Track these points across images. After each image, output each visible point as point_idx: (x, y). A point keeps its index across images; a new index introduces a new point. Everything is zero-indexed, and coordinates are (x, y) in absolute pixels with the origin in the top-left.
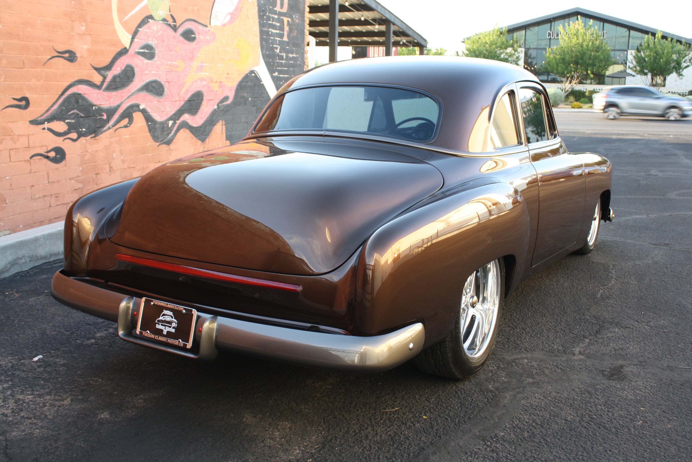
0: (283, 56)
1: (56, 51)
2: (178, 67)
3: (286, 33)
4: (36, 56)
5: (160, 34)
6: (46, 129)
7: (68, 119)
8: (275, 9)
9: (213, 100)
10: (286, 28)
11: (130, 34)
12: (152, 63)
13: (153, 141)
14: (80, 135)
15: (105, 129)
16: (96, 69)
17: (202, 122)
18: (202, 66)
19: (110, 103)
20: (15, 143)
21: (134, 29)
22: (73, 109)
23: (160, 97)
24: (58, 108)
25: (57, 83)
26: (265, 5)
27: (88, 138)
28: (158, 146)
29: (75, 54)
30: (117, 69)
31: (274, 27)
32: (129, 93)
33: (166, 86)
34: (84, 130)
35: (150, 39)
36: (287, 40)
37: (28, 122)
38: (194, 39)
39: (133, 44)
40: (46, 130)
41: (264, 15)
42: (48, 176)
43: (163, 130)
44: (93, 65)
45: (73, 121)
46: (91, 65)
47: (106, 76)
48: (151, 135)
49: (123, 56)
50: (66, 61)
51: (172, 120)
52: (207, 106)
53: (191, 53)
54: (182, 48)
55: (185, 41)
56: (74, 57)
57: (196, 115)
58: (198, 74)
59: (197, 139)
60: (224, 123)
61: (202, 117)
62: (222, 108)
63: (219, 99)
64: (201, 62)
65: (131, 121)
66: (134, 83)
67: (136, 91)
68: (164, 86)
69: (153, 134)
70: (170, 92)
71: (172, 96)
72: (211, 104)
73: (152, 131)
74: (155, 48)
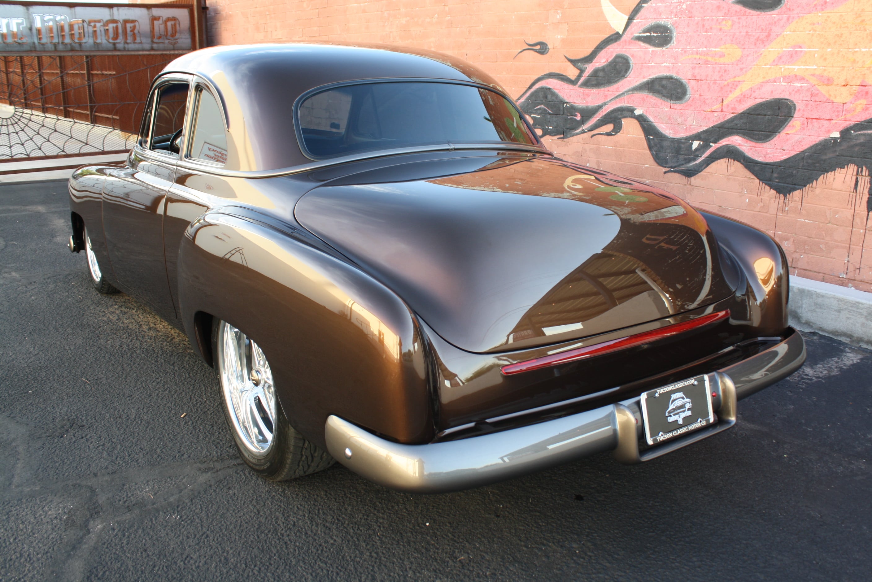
1: (526, 44)
2: (722, 56)
4: (507, 51)
5: (684, 7)
7: (534, 114)
9: (830, 120)
11: (626, 14)
12: (663, 51)
13: (656, 164)
14: (546, 133)
15: (577, 131)
16: (570, 61)
17: (784, 157)
18: (796, 52)
19: (587, 102)
21: (634, 6)
22: (540, 104)
23: (677, 102)
24: (524, 101)
25: (525, 76)
27: (556, 138)
28: (665, 173)
29: (547, 45)
30: (601, 61)
32: (617, 91)
33: (691, 87)
34: (551, 128)
35: (663, 16)
38: (776, 3)
39: (629, 27)
43: (678, 151)
44: (567, 56)
45: (539, 117)
46: (566, 57)
47: (583, 69)
48: (652, 154)
49: (611, 43)
50: (536, 54)
51: (699, 139)
52: (804, 129)
53: (762, 30)
54: (739, 23)
55: (748, 11)
56: (546, 49)
57: (764, 143)
58: (781, 68)
59: (764, 184)
60: (865, 172)
61: (784, 148)
62: (862, 140)
63: (850, 121)
64: (794, 47)
65: (618, 128)
66: (628, 79)
67: (629, 91)
68: (687, 86)
69: (657, 154)
70: (700, 95)
71: (704, 102)
72: (820, 128)
73: (655, 149)
74: (672, 28)
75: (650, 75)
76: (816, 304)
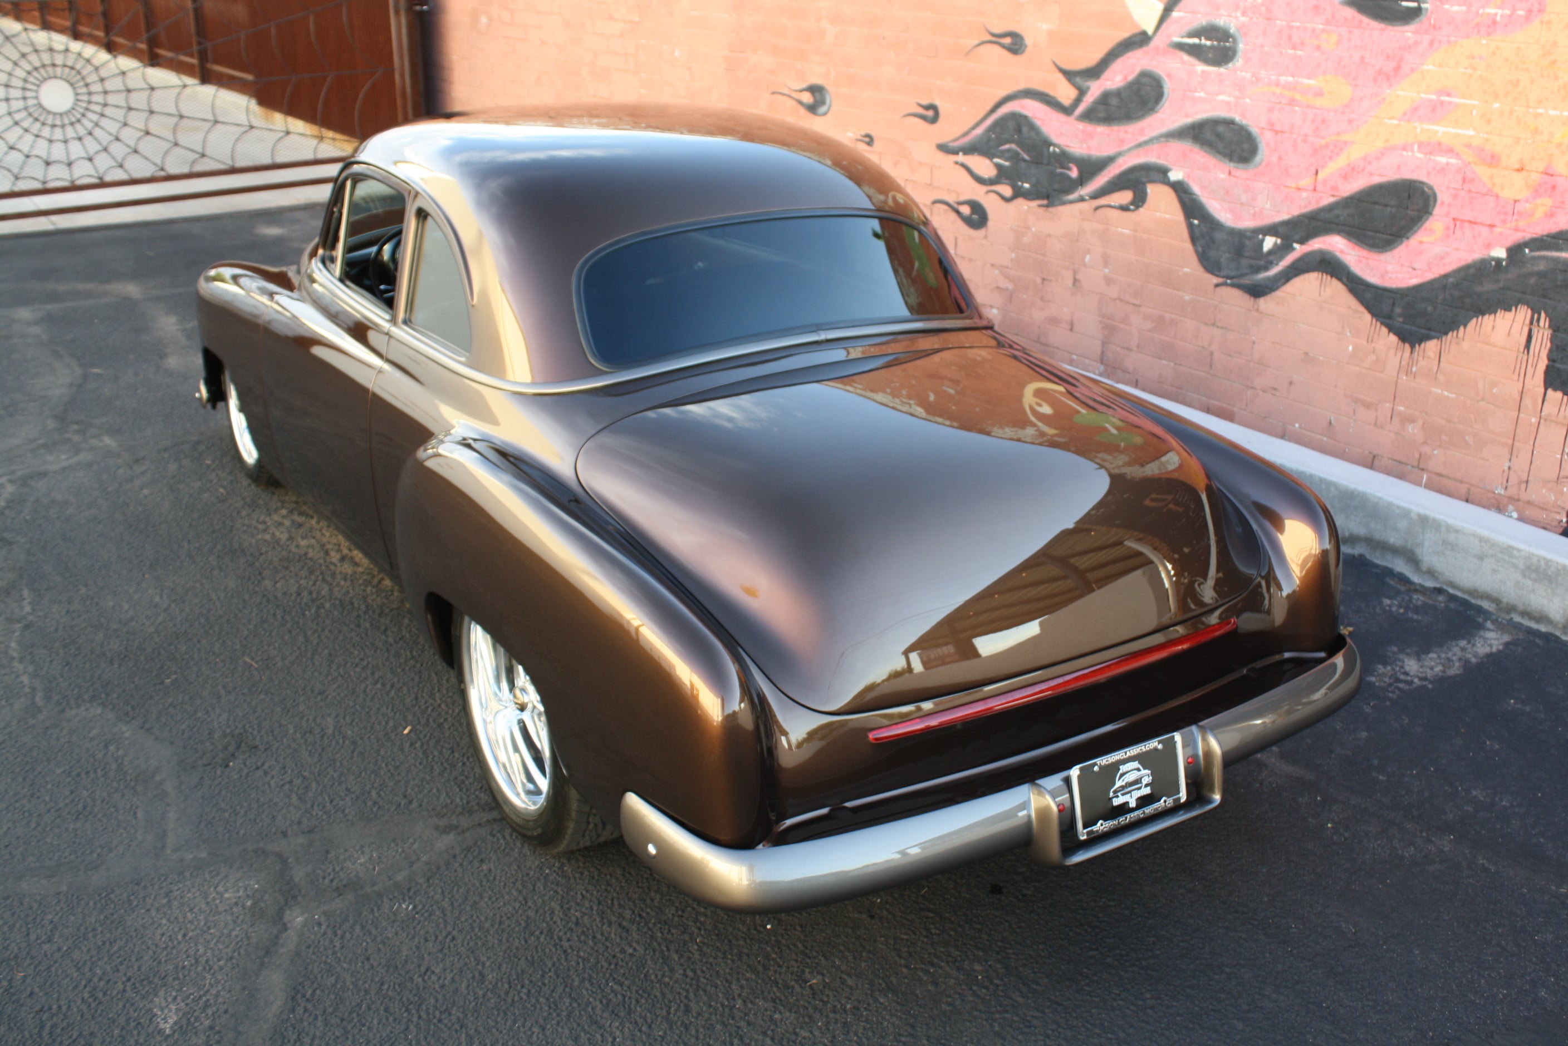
1: (987, 32)
2: (1319, 94)
4: (955, 40)
6: (960, 164)
7: (998, 157)
9: (1492, 226)
12: (1220, 74)
13: (1201, 269)
14: (1018, 193)
15: (1072, 197)
16: (1061, 72)
17: (1414, 281)
19: (1089, 148)
20: (914, 172)
22: (1008, 142)
23: (1241, 165)
24: (980, 134)
25: (985, 89)
27: (1034, 204)
28: (1217, 285)
29: (1023, 38)
30: (1116, 78)
32: (1140, 135)
33: (1265, 141)
35: (1222, 12)
37: (934, 146)
38: (1419, 13)
39: (1165, 25)
40: (960, 167)
42: (956, 242)
43: (1239, 251)
44: (1058, 63)
45: (1007, 164)
46: (1054, 63)
47: (1084, 89)
48: (1196, 252)
49: (1133, 50)
50: (1004, 51)
51: (1275, 235)
52: (1448, 237)
53: (1388, 57)
54: (1350, 40)
55: (1366, 20)
56: (1021, 45)
57: (1382, 252)
58: (1415, 128)
59: (1378, 324)
60: (1544, 321)
61: (1416, 266)
62: (1541, 267)
63: (1524, 231)
64: (1440, 93)
65: (1140, 200)
66: (1159, 115)
67: (1162, 136)
68: (1258, 140)
69: (1203, 251)
70: (1280, 158)
71: (1287, 171)
72: (1474, 237)
73: (1202, 243)
74: (1237, 35)
75: (1196, 113)
76: (1445, 542)
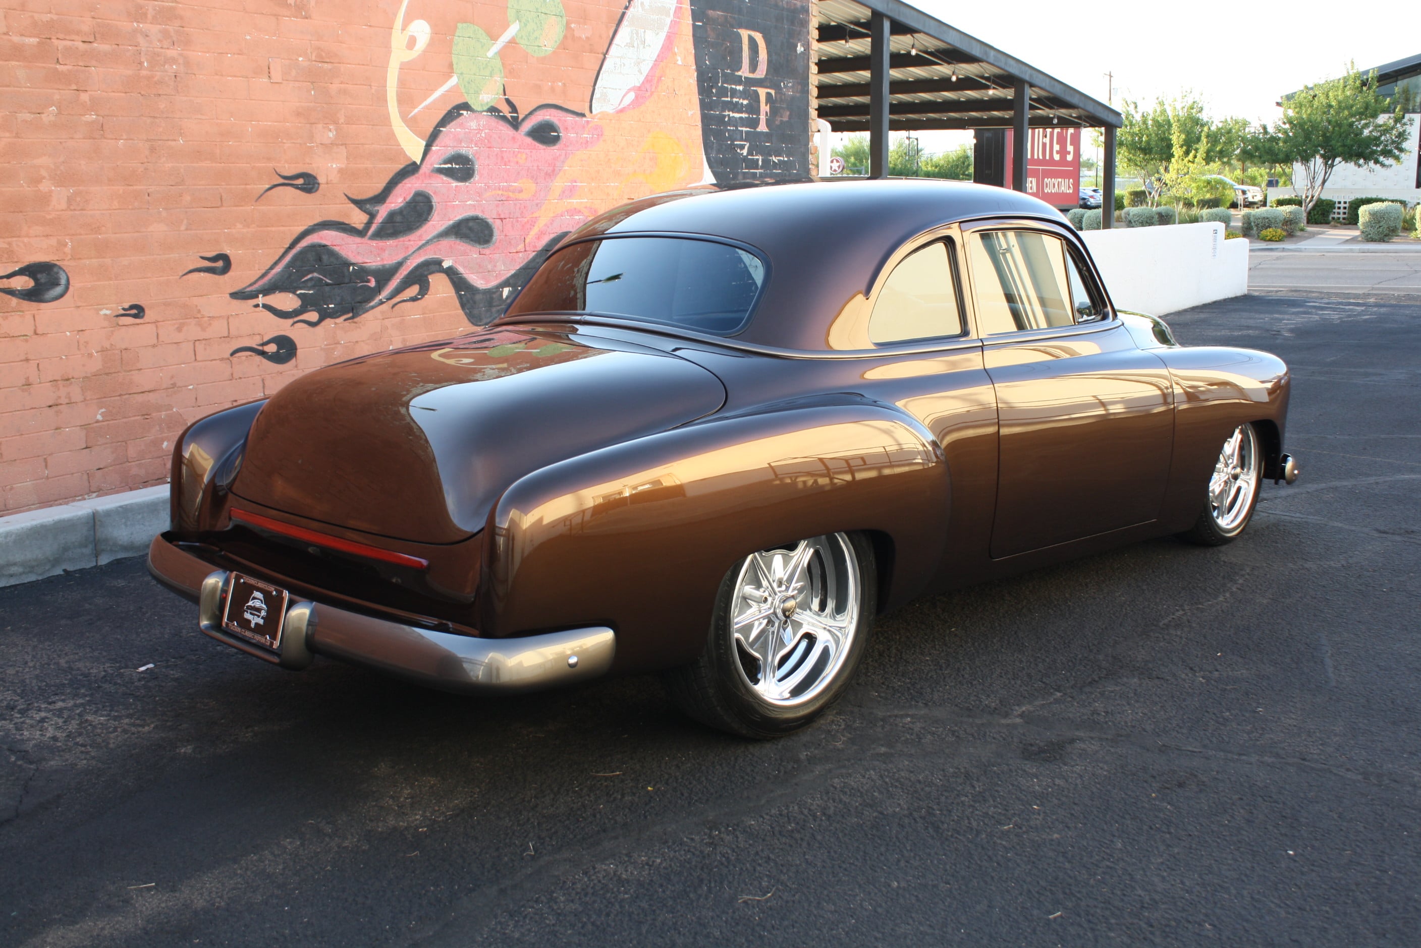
0: (758, 160)
1: (279, 175)
2: (521, 191)
3: (763, 117)
4: (243, 187)
5: (483, 135)
6: (261, 305)
7: (301, 289)
8: (739, 73)
10: (764, 108)
11: (423, 139)
12: (467, 186)
13: (470, 324)
14: (325, 315)
15: (372, 304)
16: (356, 202)
18: (574, 187)
19: (382, 260)
20: (204, 330)
21: (432, 129)
22: (311, 272)
23: (485, 246)
24: (282, 271)
25: (282, 229)
26: (714, 68)
27: (340, 320)
29: (315, 178)
30: (397, 200)
31: (736, 108)
32: (420, 240)
33: (496, 225)
34: (332, 306)
35: (463, 144)
36: (766, 130)
37: (228, 296)
38: (556, 139)
39: (428, 156)
40: (261, 309)
41: (712, 87)
42: (264, 383)
43: (490, 304)
44: (350, 195)
45: (311, 292)
46: (346, 195)
47: (374, 213)
48: (466, 314)
49: (408, 176)
50: (298, 192)
51: (508, 286)
54: (531, 156)
55: (537, 145)
56: (314, 184)
58: (565, 202)
64: (572, 181)
65: (424, 289)
66: (431, 223)
67: (434, 238)
68: (493, 226)
69: (470, 312)
70: (506, 235)
71: (510, 242)
73: (468, 306)
74: (474, 159)
75: (455, 216)
